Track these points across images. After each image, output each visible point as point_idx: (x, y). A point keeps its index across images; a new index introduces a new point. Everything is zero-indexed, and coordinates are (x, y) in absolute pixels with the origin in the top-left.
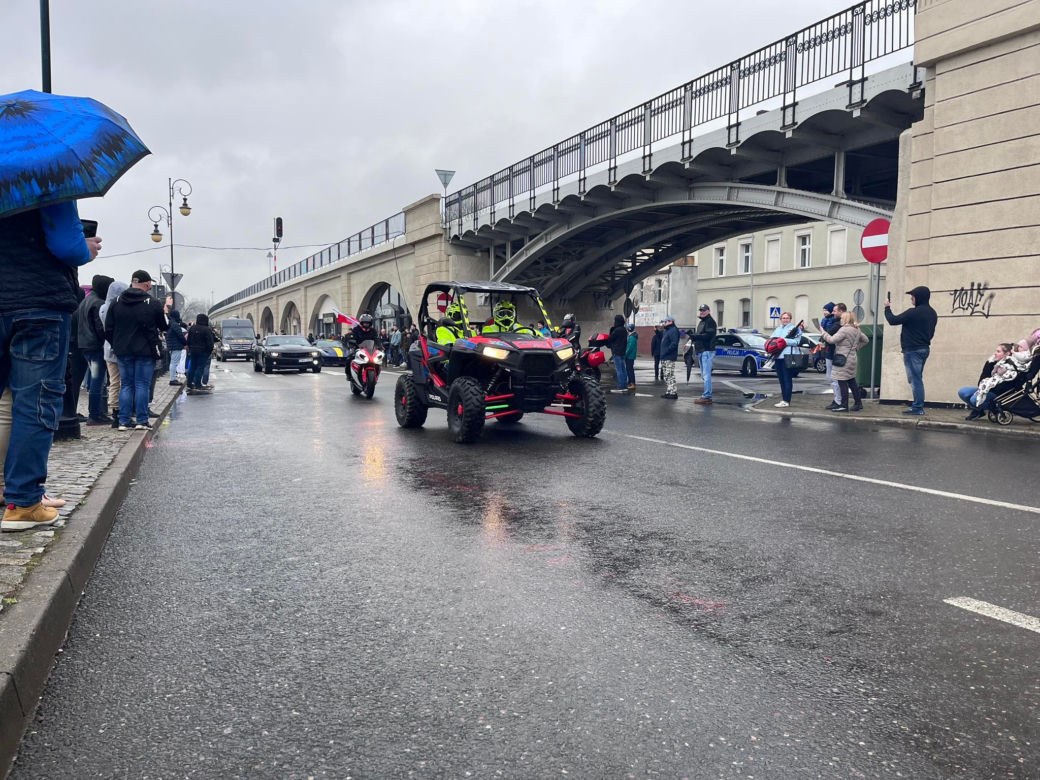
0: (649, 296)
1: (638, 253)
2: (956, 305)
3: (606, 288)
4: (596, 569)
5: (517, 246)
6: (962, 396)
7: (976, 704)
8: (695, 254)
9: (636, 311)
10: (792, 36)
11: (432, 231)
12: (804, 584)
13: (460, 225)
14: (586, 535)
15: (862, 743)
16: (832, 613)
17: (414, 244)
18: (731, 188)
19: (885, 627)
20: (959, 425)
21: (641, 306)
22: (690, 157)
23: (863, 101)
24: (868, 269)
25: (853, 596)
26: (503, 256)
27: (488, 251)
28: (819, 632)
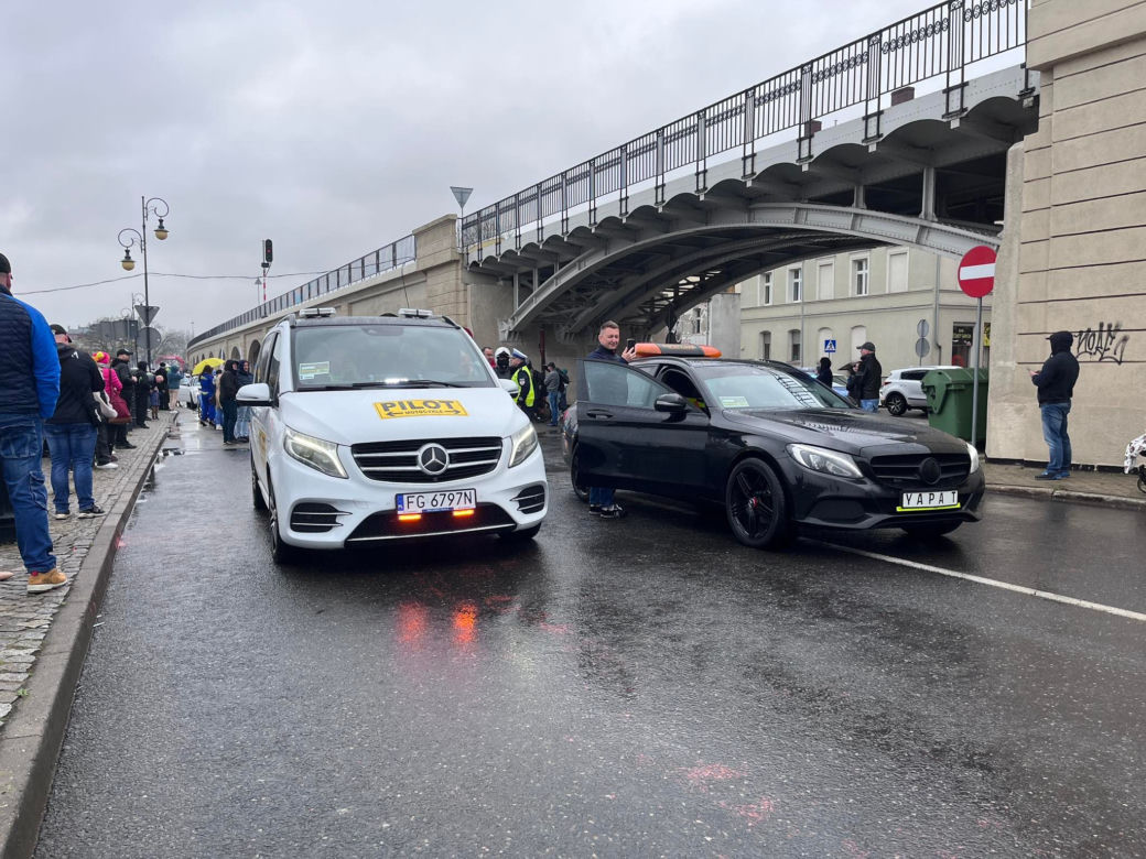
0: (687, 326)
1: (683, 282)
2: (1081, 349)
3: (644, 320)
5: (546, 274)
11: (447, 257)
13: (480, 250)
17: (425, 272)
18: (799, 209)
22: (753, 173)
23: (963, 110)
24: (933, 297)
26: (529, 285)
27: (512, 279)
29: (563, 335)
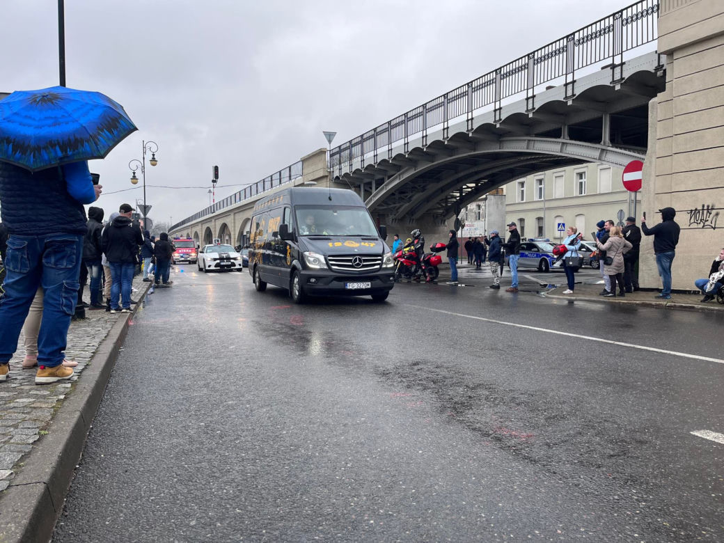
0: (472, 216)
1: (464, 187)
2: (692, 221)
3: (442, 211)
4: (442, 410)
5: (380, 183)
6: (697, 285)
7: (717, 507)
8: (504, 187)
9: (463, 227)
10: (571, 35)
11: (321, 174)
12: (590, 421)
13: (340, 169)
14: (434, 386)
15: (636, 535)
16: (611, 442)
18: (529, 140)
19: (649, 452)
20: (696, 306)
21: (466, 223)
22: (500, 119)
23: (622, 79)
24: (628, 195)
25: (626, 430)
26: (369, 189)
27: (359, 187)
28: (602, 456)
29: (391, 220)
